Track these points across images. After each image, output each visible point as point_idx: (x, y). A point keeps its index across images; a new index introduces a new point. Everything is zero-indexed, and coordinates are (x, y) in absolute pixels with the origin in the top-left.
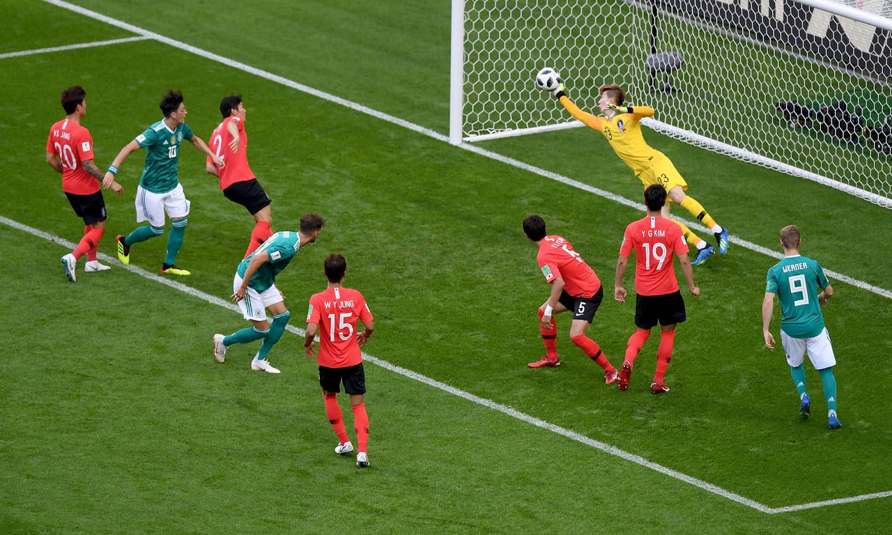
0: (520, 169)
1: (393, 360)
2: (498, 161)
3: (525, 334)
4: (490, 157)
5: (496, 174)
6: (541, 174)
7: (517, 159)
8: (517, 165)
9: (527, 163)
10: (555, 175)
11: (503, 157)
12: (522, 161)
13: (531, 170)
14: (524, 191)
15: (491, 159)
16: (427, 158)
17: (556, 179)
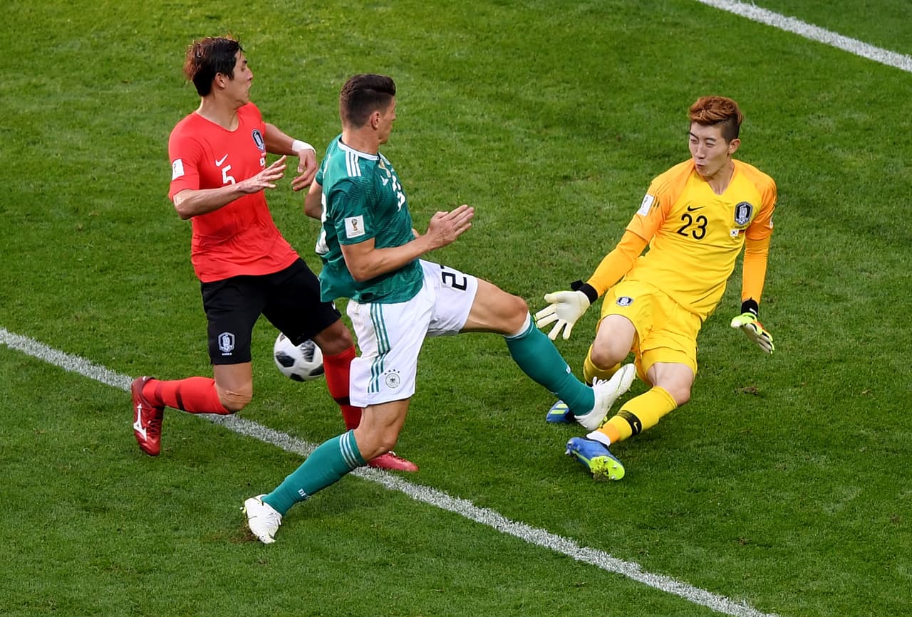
0: (814, 44)
1: (510, 509)
2: (763, 25)
3: (827, 444)
4: (743, 14)
5: (757, 57)
6: (868, 56)
7: (809, 20)
8: (808, 36)
9: (831, 30)
10: (899, 57)
11: (774, 16)
12: (819, 23)
13: (843, 47)
14: (824, 96)
15: (746, 19)
16: (591, 19)
17: (903, 67)
